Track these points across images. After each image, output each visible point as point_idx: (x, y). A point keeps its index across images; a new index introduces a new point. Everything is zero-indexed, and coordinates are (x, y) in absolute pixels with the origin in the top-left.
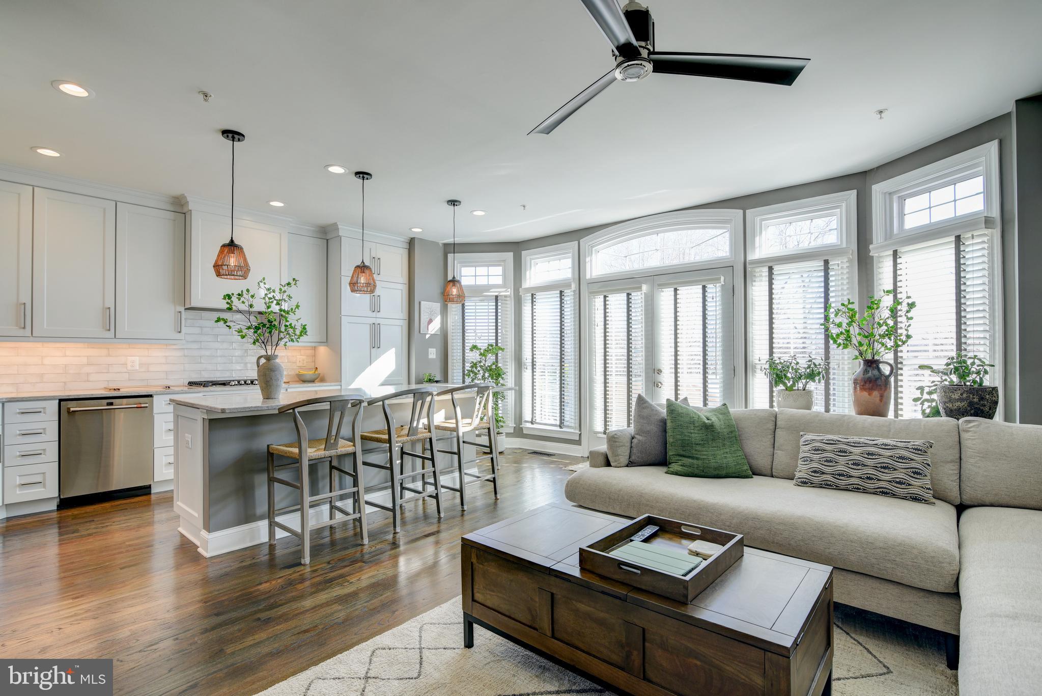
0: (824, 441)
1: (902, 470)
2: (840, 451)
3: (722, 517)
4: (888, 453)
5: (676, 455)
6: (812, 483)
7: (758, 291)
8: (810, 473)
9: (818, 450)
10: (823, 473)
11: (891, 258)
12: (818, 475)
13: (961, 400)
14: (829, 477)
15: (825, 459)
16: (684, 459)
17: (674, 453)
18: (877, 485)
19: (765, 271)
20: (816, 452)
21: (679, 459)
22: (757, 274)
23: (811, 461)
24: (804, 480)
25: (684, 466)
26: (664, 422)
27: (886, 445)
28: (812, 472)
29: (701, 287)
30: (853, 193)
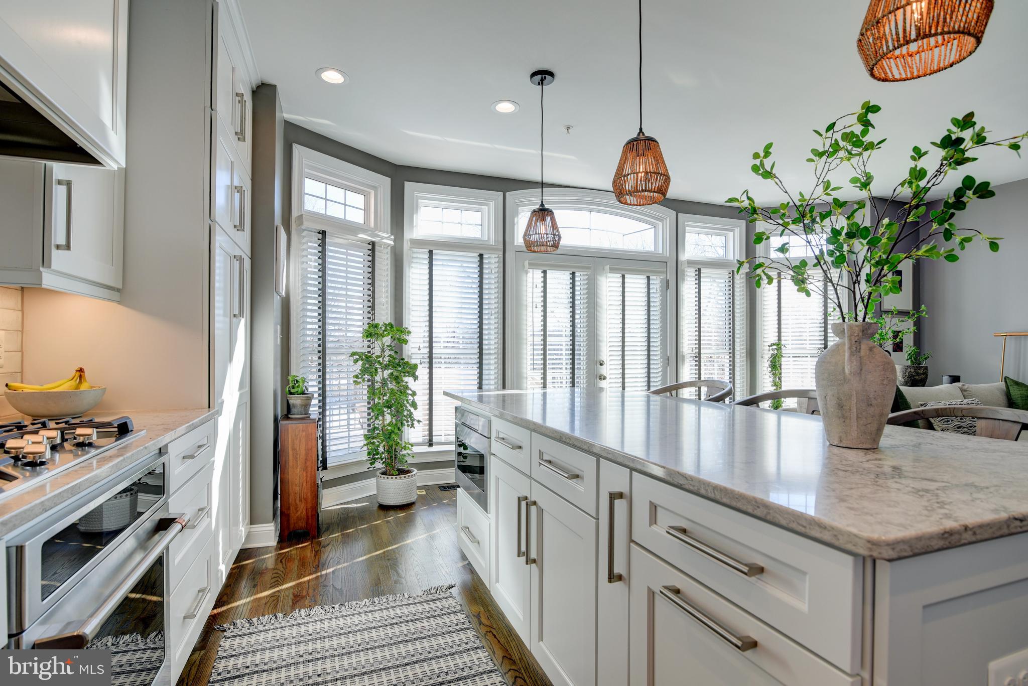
29: (645, 277)
30: (743, 223)
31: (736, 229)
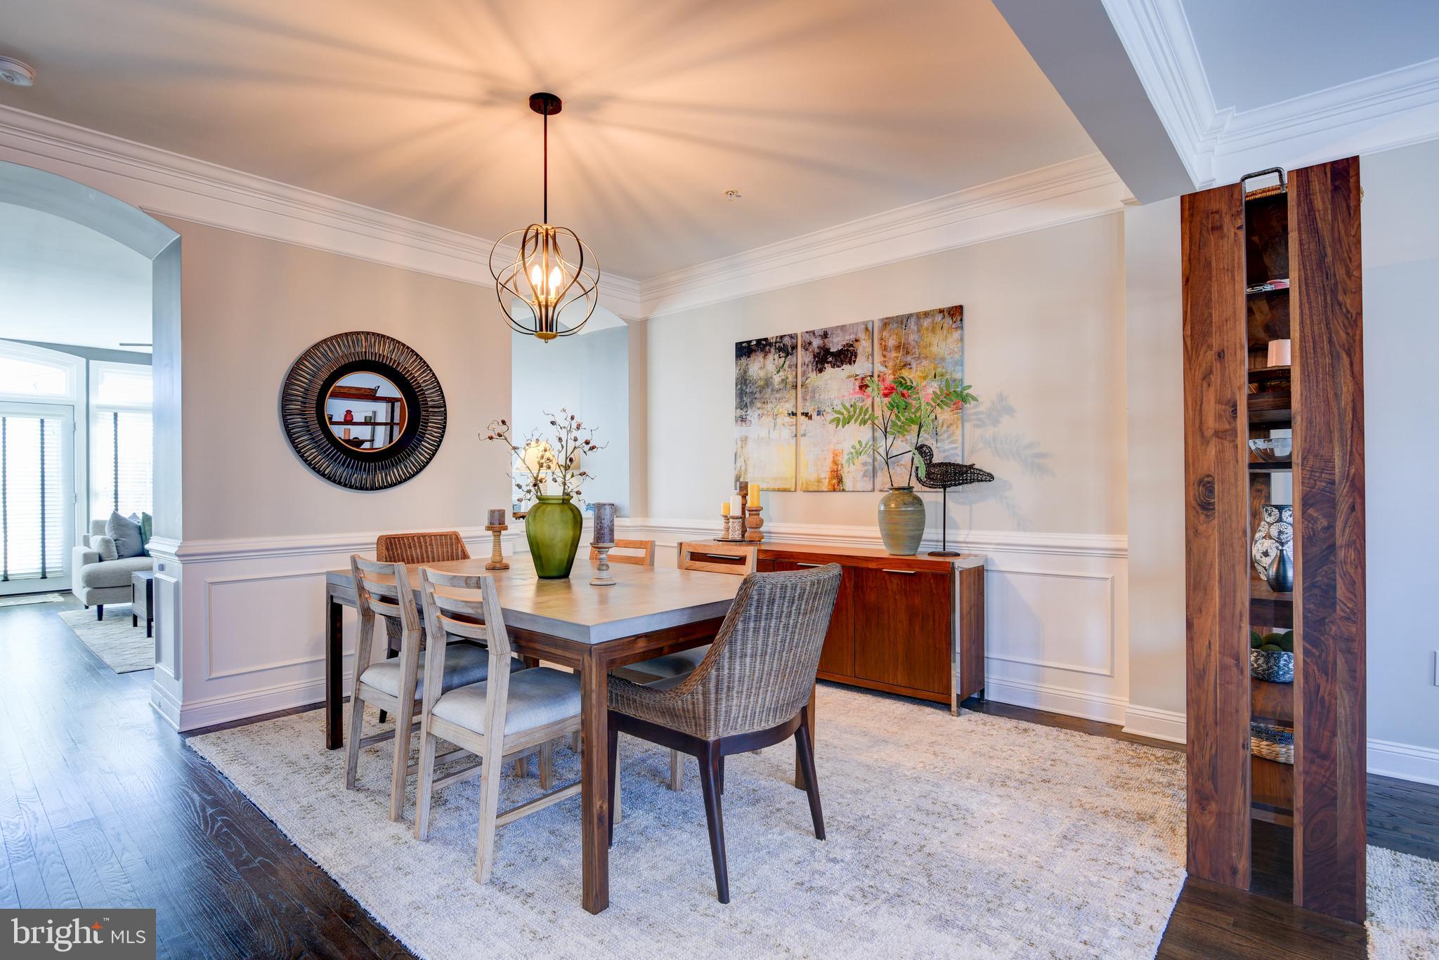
19: (109, 415)
22: (101, 417)
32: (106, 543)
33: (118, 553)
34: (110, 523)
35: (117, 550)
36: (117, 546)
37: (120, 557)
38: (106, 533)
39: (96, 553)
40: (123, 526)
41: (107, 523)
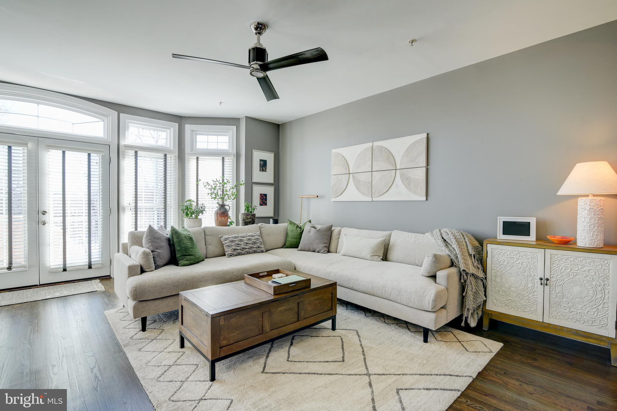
0: (233, 237)
1: (259, 243)
2: (231, 241)
3: (235, 273)
4: (253, 238)
5: (181, 256)
6: (234, 255)
7: (127, 164)
8: (233, 251)
9: (233, 241)
10: (238, 250)
11: (196, 160)
12: (236, 251)
13: (250, 218)
14: (239, 251)
15: (237, 244)
16: (186, 257)
17: (181, 255)
18: (253, 250)
19: (132, 153)
20: (232, 242)
21: (184, 257)
22: (126, 154)
23: (232, 246)
24: (231, 254)
25: (188, 260)
26: (169, 240)
27: (252, 235)
28: (233, 250)
29: (87, 154)
30: (177, 125)
31: (172, 128)
32: (145, 254)
33: (155, 264)
34: (147, 236)
35: (154, 260)
36: (153, 257)
37: (157, 267)
38: (144, 245)
39: (137, 266)
40: (157, 239)
41: (145, 234)
